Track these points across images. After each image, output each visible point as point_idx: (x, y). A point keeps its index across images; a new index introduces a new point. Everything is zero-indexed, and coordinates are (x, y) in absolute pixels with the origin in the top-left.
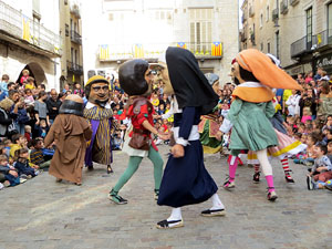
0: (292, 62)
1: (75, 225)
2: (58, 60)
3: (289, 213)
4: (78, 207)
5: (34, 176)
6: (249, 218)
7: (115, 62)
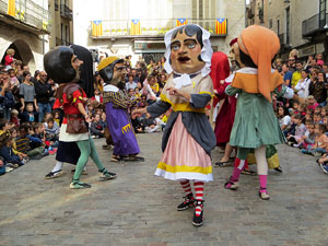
0: (303, 42)
1: (65, 219)
2: (46, 37)
3: (294, 208)
4: (68, 200)
5: (21, 165)
6: (250, 213)
7: (109, 40)
